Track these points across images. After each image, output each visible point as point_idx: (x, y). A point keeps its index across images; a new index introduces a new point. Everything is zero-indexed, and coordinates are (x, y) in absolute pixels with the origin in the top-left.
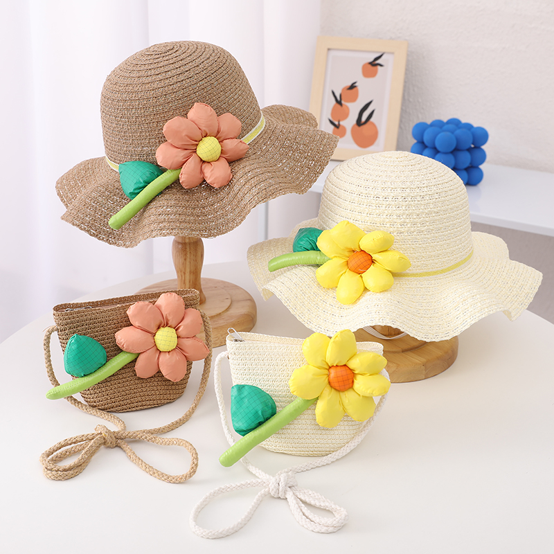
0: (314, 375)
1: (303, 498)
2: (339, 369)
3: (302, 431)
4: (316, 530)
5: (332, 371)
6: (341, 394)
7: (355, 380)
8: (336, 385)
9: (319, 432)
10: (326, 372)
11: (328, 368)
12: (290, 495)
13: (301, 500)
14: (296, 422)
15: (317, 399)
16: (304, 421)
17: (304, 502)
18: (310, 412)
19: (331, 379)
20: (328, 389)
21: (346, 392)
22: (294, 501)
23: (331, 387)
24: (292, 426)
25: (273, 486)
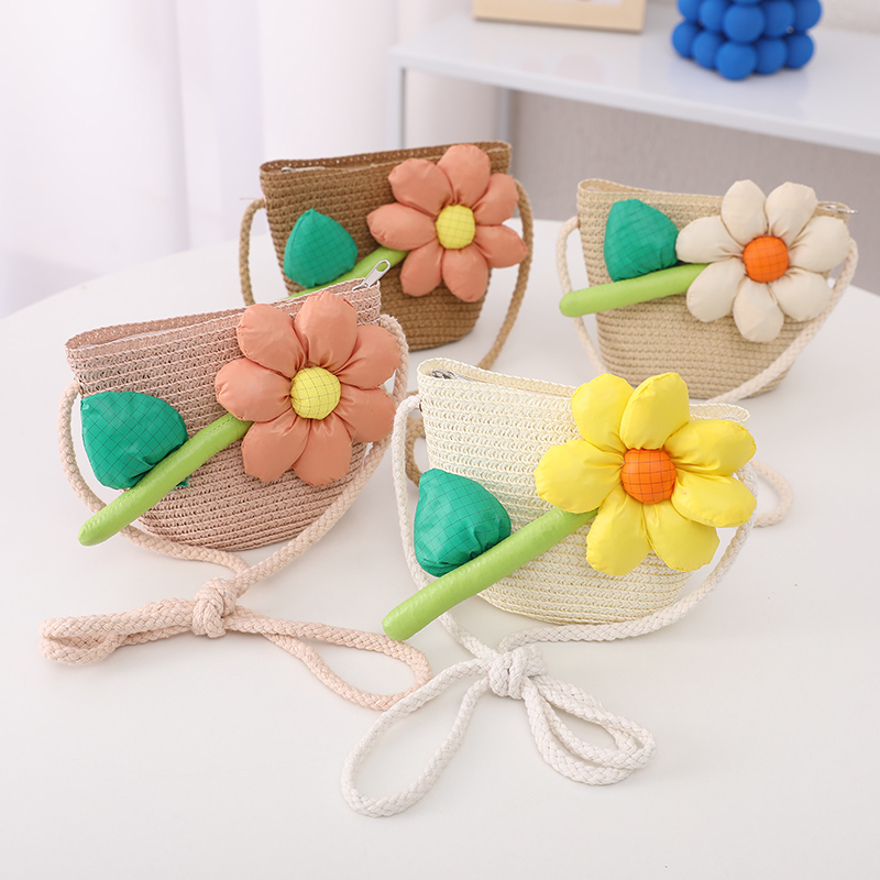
0: (587, 461)
1: (558, 703)
2: (645, 457)
3: (559, 577)
4: (578, 778)
5: (632, 458)
6: (646, 509)
7: (678, 485)
8: (635, 489)
9: (595, 582)
10: (619, 458)
11: (623, 450)
12: (530, 694)
13: (554, 706)
14: (548, 556)
15: (595, 513)
16: (564, 557)
17: (559, 711)
18: (579, 538)
19: (625, 477)
20: (618, 494)
21: (656, 507)
22: (539, 709)
23: (625, 491)
24: (540, 565)
25: (496, 675)
